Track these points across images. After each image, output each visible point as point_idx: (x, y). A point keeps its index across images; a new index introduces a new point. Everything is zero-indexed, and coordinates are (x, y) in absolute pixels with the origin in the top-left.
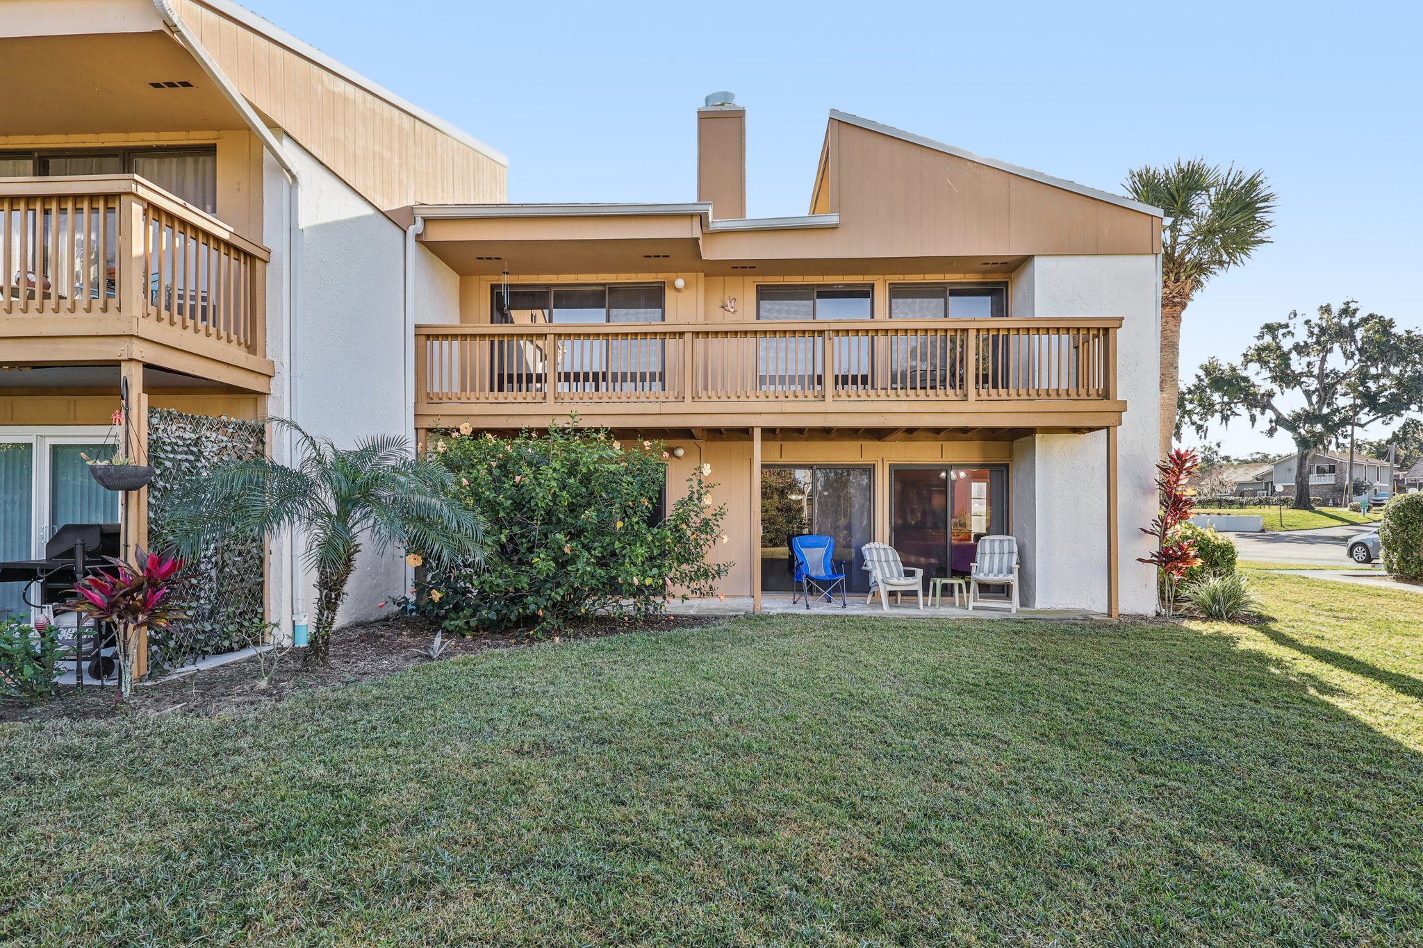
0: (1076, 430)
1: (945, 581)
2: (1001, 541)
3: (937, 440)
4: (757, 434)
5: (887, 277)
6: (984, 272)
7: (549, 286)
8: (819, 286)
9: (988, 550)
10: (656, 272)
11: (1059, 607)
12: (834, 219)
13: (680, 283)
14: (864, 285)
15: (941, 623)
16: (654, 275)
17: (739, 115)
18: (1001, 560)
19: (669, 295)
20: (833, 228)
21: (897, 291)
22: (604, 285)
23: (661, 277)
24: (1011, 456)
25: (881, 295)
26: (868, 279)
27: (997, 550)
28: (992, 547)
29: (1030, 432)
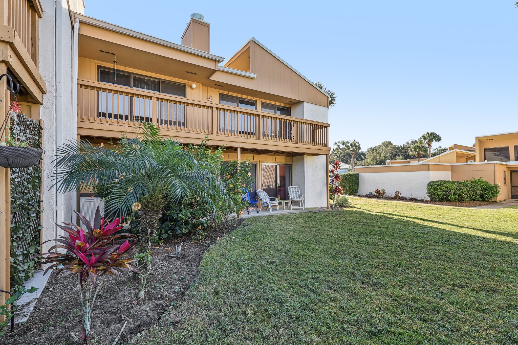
0: (314, 155)
1: (285, 201)
2: (295, 188)
3: (274, 155)
4: (239, 150)
5: (260, 99)
6: (286, 104)
7: (130, 73)
8: (240, 98)
9: (292, 191)
10: (183, 79)
11: (310, 207)
12: (254, 76)
13: (194, 86)
14: (253, 100)
15: (285, 215)
16: (182, 80)
17: (207, 26)
18: (296, 193)
19: (188, 90)
20: (253, 79)
21: (264, 105)
22: (159, 79)
23: (185, 82)
24: (292, 161)
25: (259, 105)
26: (255, 99)
27: (294, 191)
28: (293, 190)
29: (303, 154)
